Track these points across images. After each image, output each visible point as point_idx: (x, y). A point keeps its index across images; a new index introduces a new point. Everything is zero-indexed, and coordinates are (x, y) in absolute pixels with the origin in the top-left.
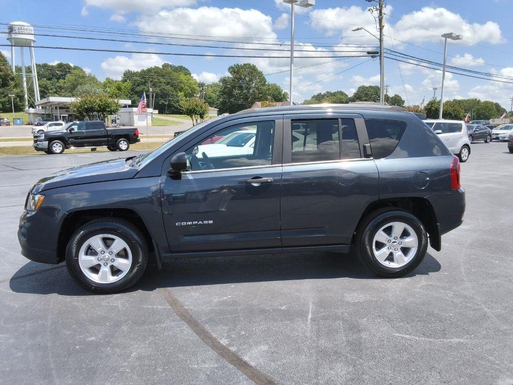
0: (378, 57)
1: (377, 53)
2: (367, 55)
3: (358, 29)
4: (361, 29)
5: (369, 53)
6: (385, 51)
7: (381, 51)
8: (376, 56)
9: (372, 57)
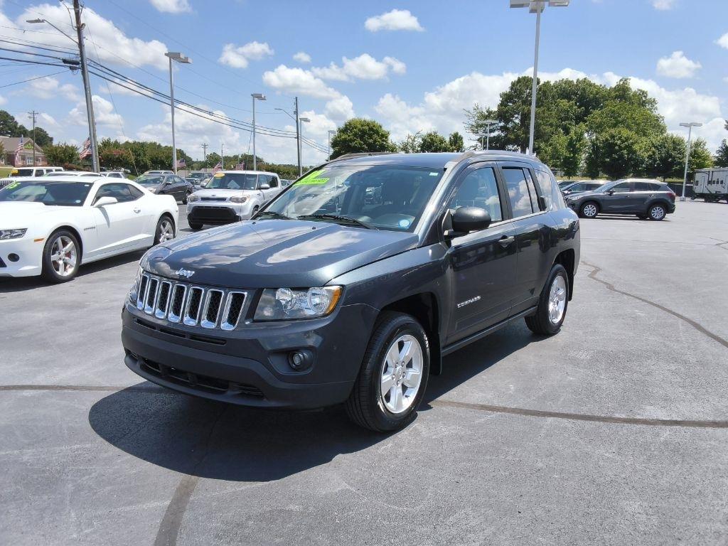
0: (80, 71)
1: (78, 63)
2: (63, 64)
3: (38, 21)
4: (43, 21)
5: (65, 61)
6: (88, 62)
7: (82, 60)
8: (75, 68)
9: (71, 68)
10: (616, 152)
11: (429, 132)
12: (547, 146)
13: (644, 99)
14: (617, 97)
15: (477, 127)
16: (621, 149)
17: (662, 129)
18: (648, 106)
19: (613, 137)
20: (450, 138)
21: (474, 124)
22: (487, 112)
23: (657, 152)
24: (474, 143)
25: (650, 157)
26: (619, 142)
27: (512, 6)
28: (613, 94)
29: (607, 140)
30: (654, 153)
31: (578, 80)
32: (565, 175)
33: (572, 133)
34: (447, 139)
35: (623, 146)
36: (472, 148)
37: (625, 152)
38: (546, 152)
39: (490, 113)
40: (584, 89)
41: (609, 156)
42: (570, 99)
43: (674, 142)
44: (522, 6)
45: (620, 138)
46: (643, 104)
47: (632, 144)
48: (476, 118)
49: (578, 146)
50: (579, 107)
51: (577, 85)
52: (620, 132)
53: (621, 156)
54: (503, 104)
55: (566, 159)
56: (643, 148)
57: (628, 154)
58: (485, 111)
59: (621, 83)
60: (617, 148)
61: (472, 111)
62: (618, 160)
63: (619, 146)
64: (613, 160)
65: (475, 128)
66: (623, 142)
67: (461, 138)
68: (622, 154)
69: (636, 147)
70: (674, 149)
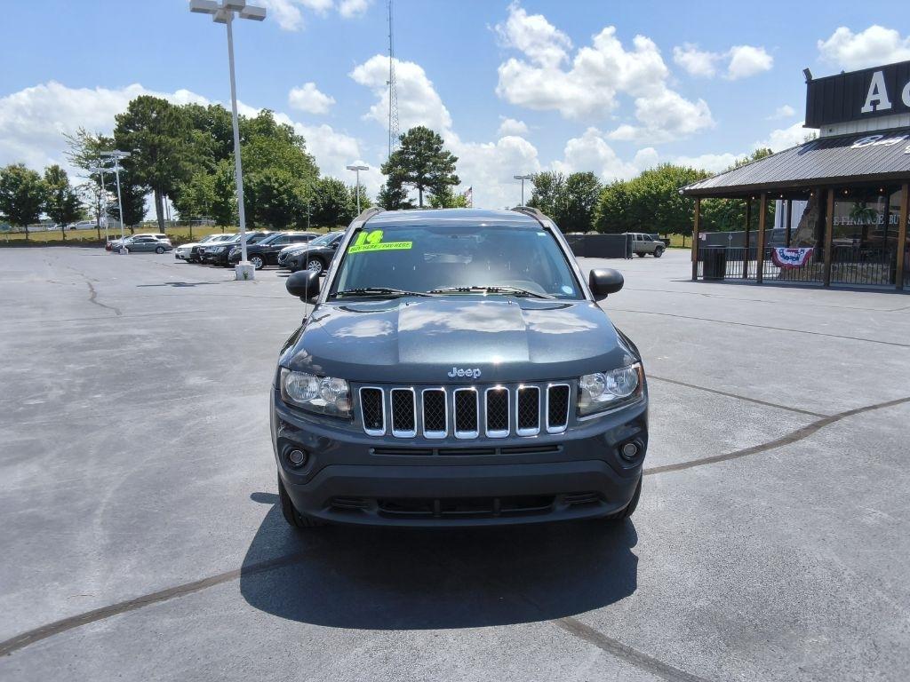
10: (275, 197)
11: (11, 164)
12: (189, 188)
13: (290, 135)
14: (260, 131)
15: (86, 160)
16: (280, 193)
17: (316, 171)
18: (296, 145)
19: (269, 179)
20: (46, 173)
21: (81, 154)
22: (100, 139)
23: (318, 197)
24: (87, 181)
25: (313, 203)
26: (276, 185)
27: (194, 10)
28: (256, 127)
29: (262, 182)
30: (315, 198)
31: (210, 106)
32: (217, 224)
33: (219, 172)
34: (42, 175)
35: (281, 189)
36: (83, 188)
37: (285, 196)
38: (188, 195)
39: (104, 141)
40: (219, 118)
41: (269, 202)
42: (204, 130)
43: (335, 187)
44: (205, 11)
45: (277, 181)
46: (291, 141)
47: (291, 187)
48: (84, 147)
49: (228, 188)
50: (217, 140)
51: (210, 113)
52: (275, 174)
53: (281, 202)
54: (119, 130)
55: (217, 204)
56: (303, 191)
57: (289, 200)
58: (95, 138)
59: (264, 114)
60: (275, 192)
61: (76, 137)
62: (279, 205)
63: (277, 190)
64: (273, 206)
65: (84, 161)
66: (281, 185)
67: (63, 174)
68: (283, 200)
69: (296, 191)
70: (336, 194)
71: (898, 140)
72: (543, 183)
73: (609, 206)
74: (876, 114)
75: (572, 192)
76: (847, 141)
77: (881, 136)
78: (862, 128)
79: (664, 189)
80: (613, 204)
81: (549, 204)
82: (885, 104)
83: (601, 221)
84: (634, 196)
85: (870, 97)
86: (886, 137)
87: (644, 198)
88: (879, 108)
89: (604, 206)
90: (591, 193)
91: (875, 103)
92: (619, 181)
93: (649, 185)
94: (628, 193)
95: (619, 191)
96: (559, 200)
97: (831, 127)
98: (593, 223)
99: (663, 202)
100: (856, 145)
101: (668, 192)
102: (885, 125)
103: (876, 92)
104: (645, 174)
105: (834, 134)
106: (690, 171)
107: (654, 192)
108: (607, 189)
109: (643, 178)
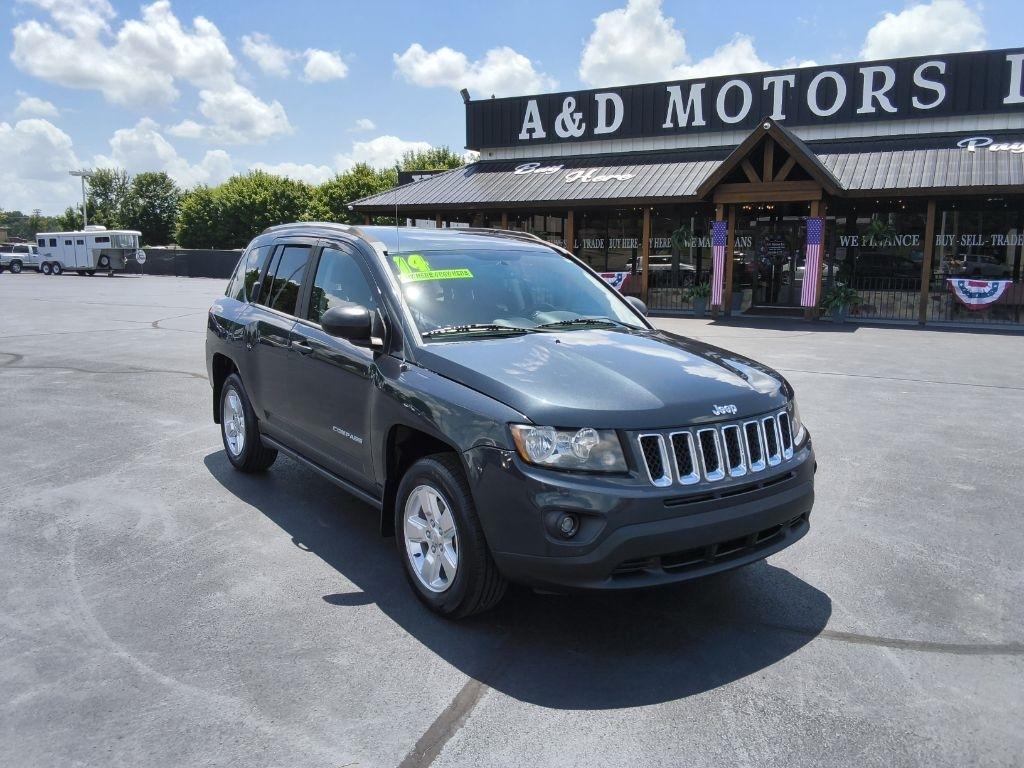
71: (555, 169)
72: (102, 183)
73: (194, 215)
74: (532, 142)
75: (141, 196)
76: (509, 166)
77: (539, 164)
78: (519, 154)
79: (258, 199)
80: (197, 213)
81: (112, 208)
82: (540, 133)
83: (184, 233)
84: (224, 205)
85: (526, 125)
86: (543, 165)
87: (235, 207)
88: (535, 136)
89: (186, 215)
90: (166, 199)
91: (531, 131)
92: (203, 186)
93: (240, 193)
94: (215, 200)
95: (204, 199)
96: (124, 204)
97: (491, 150)
98: (175, 235)
99: (259, 214)
100: (518, 172)
101: (264, 203)
102: (539, 153)
103: (531, 120)
104: (234, 180)
105: (493, 158)
106: (286, 181)
107: (247, 202)
108: (188, 195)
109: (231, 184)
